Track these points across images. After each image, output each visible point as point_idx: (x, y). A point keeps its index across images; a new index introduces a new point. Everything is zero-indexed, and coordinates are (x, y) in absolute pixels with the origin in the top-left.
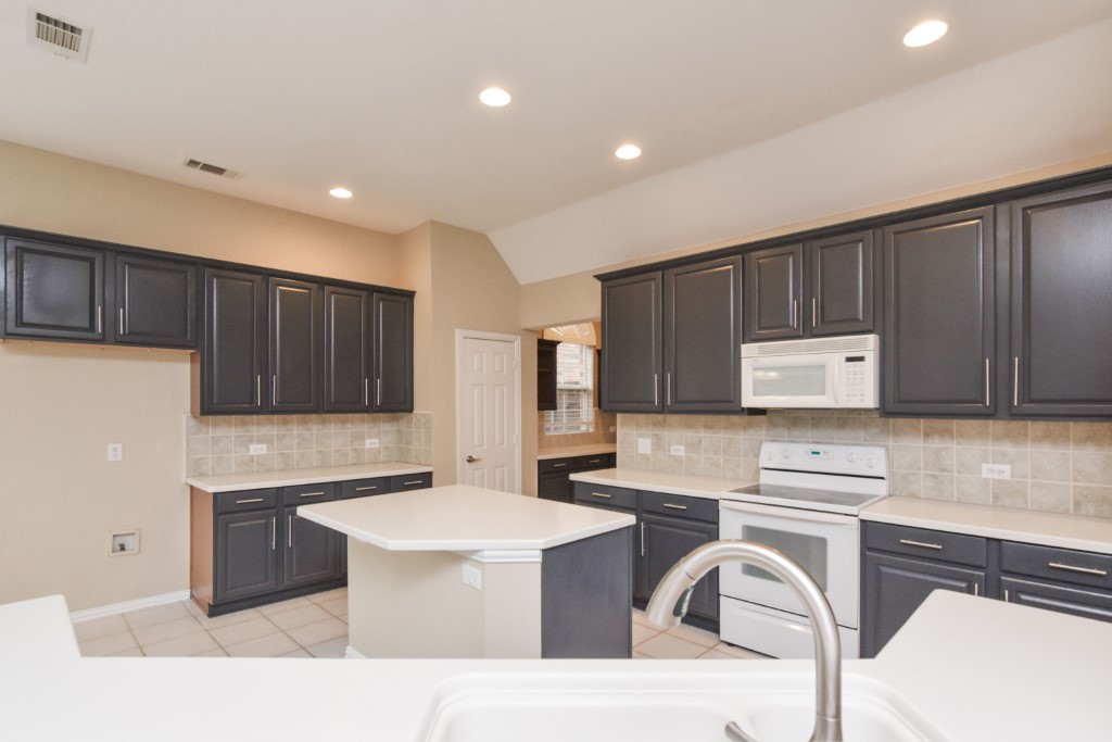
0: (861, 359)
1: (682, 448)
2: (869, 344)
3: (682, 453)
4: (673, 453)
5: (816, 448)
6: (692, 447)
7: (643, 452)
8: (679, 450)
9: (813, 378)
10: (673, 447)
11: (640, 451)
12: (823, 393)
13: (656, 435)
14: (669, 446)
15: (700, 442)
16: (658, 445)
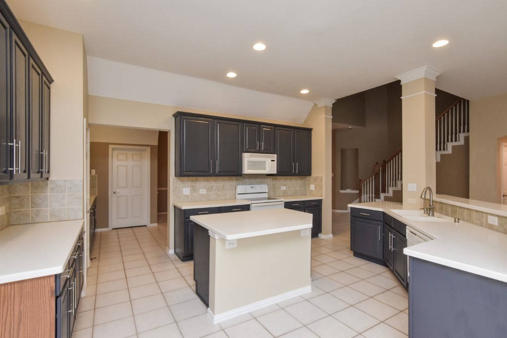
0: (274, 161)
1: (205, 190)
2: (275, 157)
3: (205, 193)
4: (200, 193)
5: (252, 186)
6: (209, 189)
7: (186, 194)
8: (203, 191)
9: (262, 165)
10: (200, 190)
11: (184, 194)
12: (265, 169)
13: (192, 186)
14: (199, 190)
15: (212, 187)
16: (194, 190)
